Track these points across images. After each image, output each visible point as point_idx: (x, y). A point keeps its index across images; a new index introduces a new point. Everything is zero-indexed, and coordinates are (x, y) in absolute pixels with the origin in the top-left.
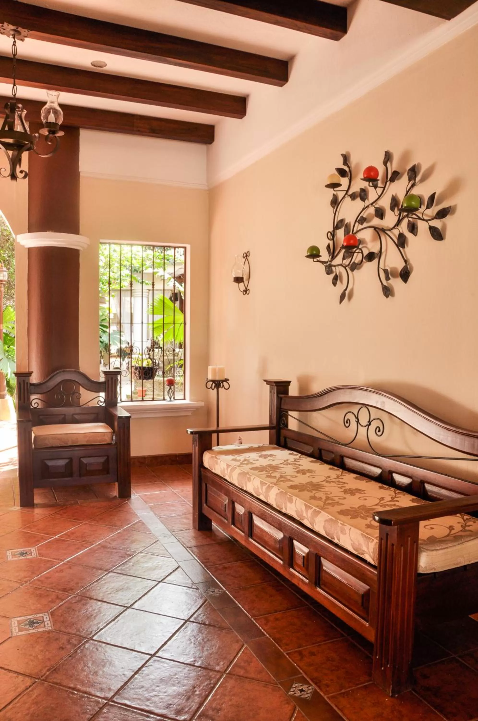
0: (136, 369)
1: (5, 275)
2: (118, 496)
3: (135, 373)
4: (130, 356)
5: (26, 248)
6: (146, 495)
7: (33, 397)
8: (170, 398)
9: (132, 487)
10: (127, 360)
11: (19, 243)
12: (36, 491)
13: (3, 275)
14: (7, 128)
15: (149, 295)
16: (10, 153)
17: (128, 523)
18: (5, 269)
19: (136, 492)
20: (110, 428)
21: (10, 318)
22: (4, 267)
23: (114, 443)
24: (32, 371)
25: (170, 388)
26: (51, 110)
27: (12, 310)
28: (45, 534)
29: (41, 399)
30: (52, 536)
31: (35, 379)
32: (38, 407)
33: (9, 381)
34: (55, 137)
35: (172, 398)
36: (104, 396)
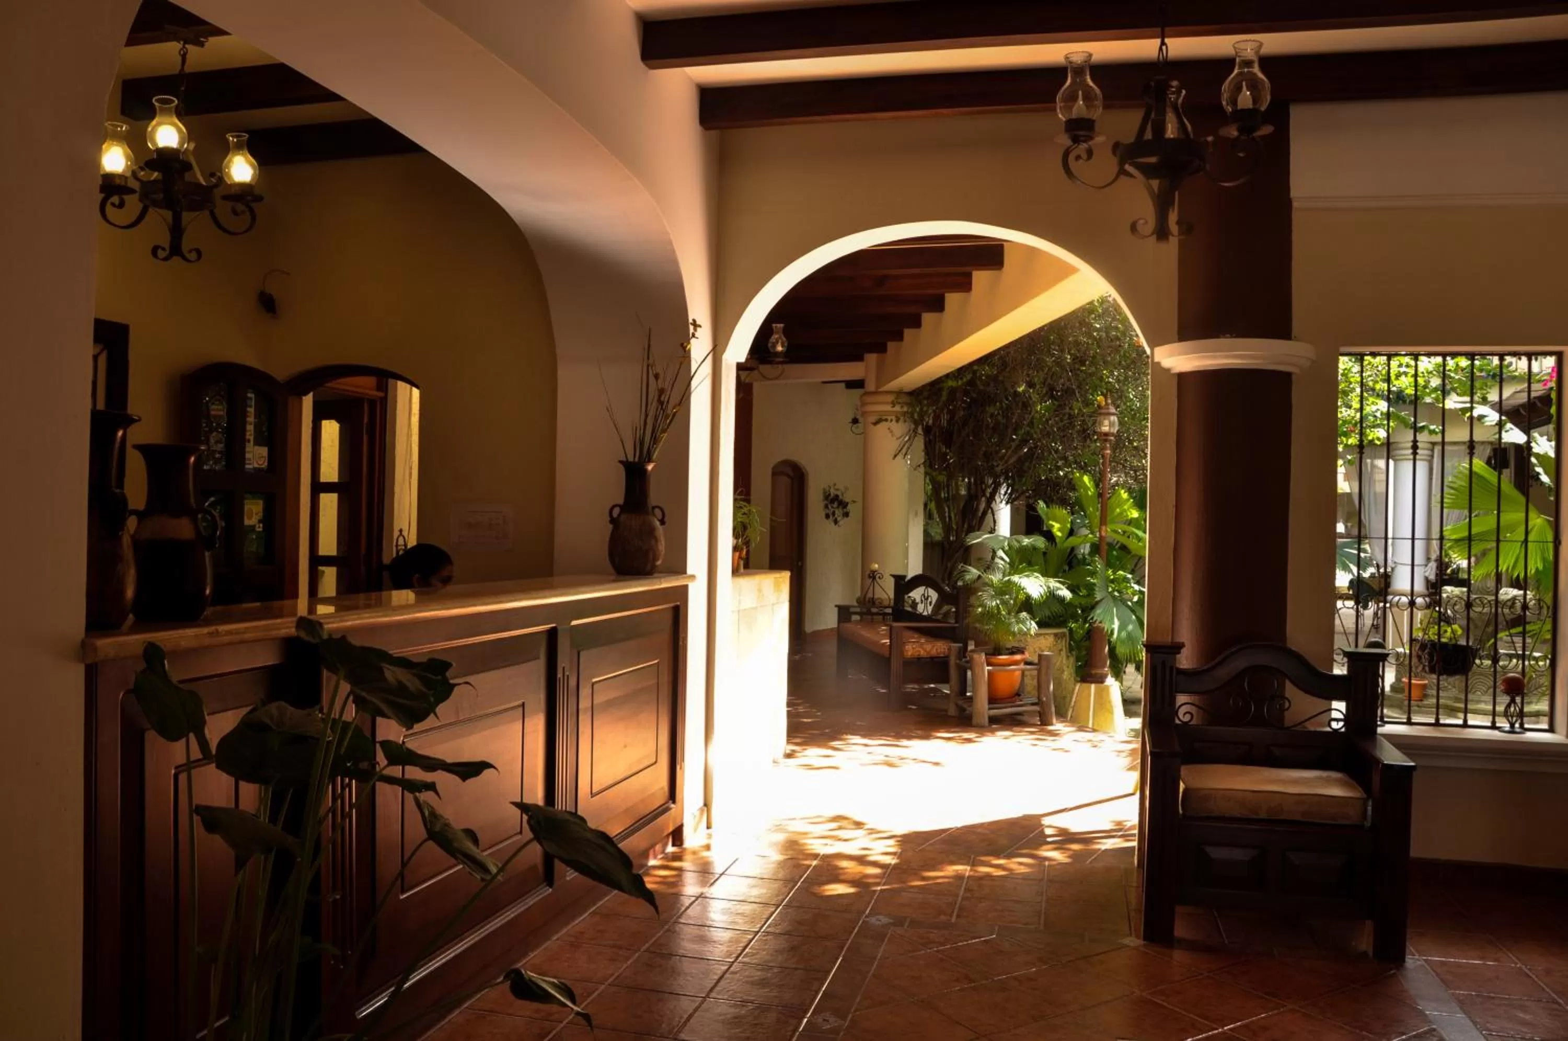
0: (1423, 646)
1: (1114, 422)
2: (1371, 953)
3: (1419, 657)
4: (1382, 598)
5: (1174, 374)
6: (1442, 963)
7: (1181, 699)
8: (1512, 725)
9: (1408, 936)
10: (1372, 607)
11: (1159, 363)
12: (1179, 909)
13: (1110, 422)
14: (1148, 135)
15: (1432, 456)
16: (1155, 183)
17: (1402, 1030)
18: (1113, 410)
19: (1417, 951)
20: (1360, 789)
21: (1121, 513)
22: (1110, 407)
23: (1369, 825)
24: (1181, 641)
25: (1513, 701)
26: (1244, 83)
27: (1125, 495)
28: (1198, 1016)
29: (1197, 703)
30: (1215, 1026)
31: (1185, 660)
32: (1191, 723)
33: (1115, 648)
34: (1254, 139)
35: (1517, 725)
36: (1343, 709)
